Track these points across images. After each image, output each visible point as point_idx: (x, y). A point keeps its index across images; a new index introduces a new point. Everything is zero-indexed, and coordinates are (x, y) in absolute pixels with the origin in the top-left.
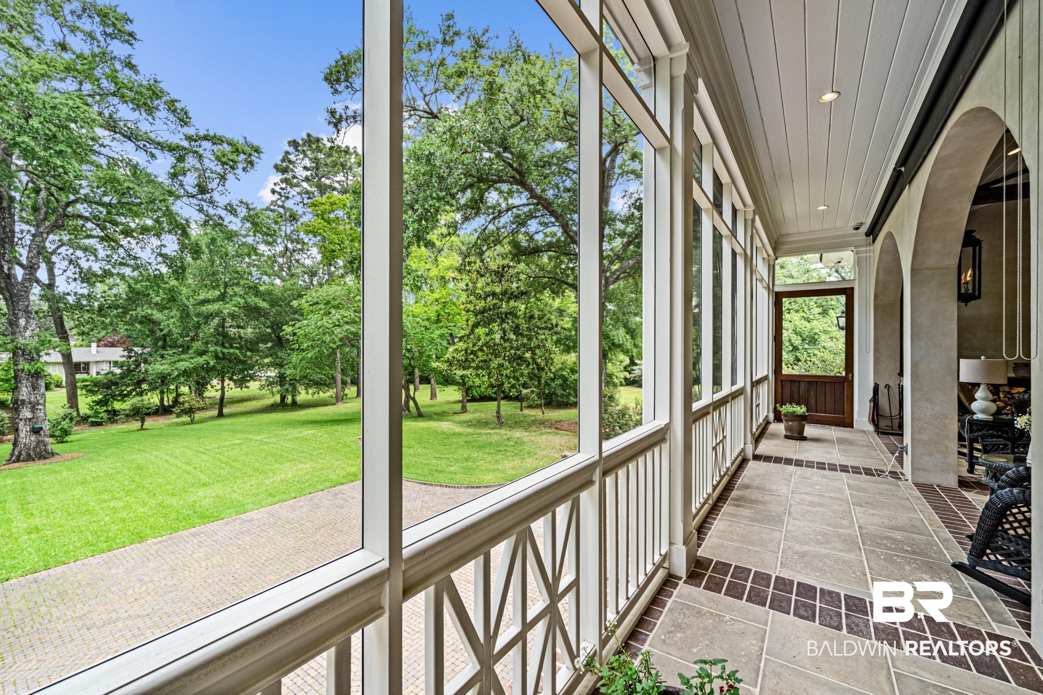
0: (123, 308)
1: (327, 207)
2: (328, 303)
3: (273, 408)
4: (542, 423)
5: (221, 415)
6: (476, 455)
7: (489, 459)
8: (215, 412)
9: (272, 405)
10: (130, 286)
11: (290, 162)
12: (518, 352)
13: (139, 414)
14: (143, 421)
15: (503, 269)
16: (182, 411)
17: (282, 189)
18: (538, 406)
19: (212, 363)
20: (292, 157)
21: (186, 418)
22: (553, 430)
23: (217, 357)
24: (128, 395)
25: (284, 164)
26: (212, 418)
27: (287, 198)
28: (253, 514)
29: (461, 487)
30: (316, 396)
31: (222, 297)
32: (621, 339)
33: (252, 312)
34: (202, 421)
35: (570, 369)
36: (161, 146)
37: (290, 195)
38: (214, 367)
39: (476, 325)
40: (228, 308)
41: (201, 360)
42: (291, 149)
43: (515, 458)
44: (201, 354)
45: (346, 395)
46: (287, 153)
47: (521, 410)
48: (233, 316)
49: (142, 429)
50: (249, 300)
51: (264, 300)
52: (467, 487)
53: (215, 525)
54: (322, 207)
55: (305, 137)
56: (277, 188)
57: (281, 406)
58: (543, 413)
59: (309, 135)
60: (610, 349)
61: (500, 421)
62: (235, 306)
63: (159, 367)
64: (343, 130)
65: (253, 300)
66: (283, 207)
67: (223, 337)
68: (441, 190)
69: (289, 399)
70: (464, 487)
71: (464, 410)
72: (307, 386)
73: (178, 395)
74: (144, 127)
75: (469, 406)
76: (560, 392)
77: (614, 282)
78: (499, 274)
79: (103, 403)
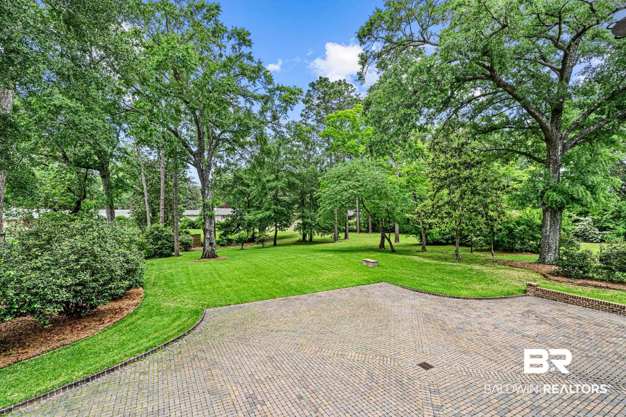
0: (232, 186)
1: (335, 119)
2: (338, 177)
3: (299, 243)
4: (495, 262)
5: (275, 244)
6: (447, 277)
7: (459, 281)
8: (272, 243)
9: (299, 241)
10: (235, 175)
11: (310, 96)
12: (476, 207)
13: (241, 241)
14: (242, 245)
15: (462, 146)
16: (259, 241)
17: (306, 113)
18: (489, 250)
19: (273, 215)
20: (312, 93)
21: (260, 245)
22: (508, 267)
23: (275, 212)
24: (233, 232)
25: (307, 98)
26: (271, 246)
27: (309, 118)
28: (320, 294)
29: (445, 296)
30: (323, 237)
31: (277, 179)
32: (580, 193)
33: (291, 186)
34: (267, 247)
35: (516, 222)
36: (255, 98)
37: (310, 116)
38: (273, 217)
39: (441, 188)
40: (280, 184)
41: (268, 213)
42: (311, 89)
43: (481, 283)
44: (267, 210)
45: (340, 237)
46: (309, 91)
47: (471, 252)
48: (282, 189)
49: (242, 249)
50: (290, 179)
51: (297, 179)
52: (450, 297)
53: (304, 296)
54: (332, 119)
55: (318, 79)
56: (304, 113)
57: (303, 242)
58: (493, 255)
59: (321, 78)
60: (568, 203)
61: (458, 258)
62: (283, 183)
63: (248, 217)
64: (367, 66)
65: (292, 179)
66: (305, 124)
67: (276, 200)
68: (437, 90)
69: (308, 238)
70: (447, 297)
71: (424, 250)
72: (319, 231)
73: (254, 233)
74: (251, 89)
75: (428, 248)
76: (506, 240)
77: (572, 147)
78: (459, 150)
79: (224, 235)
